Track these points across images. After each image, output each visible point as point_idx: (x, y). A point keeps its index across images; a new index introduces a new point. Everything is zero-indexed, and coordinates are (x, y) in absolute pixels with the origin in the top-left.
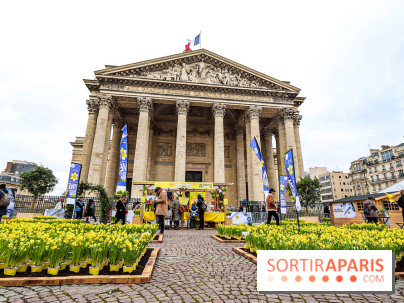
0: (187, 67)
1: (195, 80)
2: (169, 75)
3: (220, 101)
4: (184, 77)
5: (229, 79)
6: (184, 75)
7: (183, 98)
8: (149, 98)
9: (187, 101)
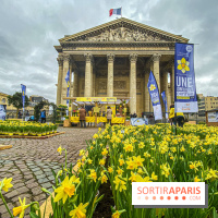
0: (113, 31)
1: (118, 40)
2: (102, 38)
3: (134, 52)
4: (111, 38)
5: (140, 37)
6: (111, 37)
7: (110, 52)
8: (91, 53)
9: (113, 54)
